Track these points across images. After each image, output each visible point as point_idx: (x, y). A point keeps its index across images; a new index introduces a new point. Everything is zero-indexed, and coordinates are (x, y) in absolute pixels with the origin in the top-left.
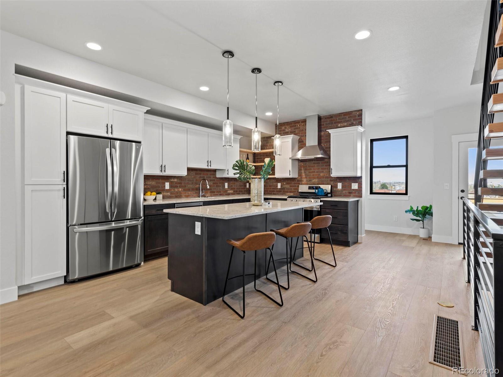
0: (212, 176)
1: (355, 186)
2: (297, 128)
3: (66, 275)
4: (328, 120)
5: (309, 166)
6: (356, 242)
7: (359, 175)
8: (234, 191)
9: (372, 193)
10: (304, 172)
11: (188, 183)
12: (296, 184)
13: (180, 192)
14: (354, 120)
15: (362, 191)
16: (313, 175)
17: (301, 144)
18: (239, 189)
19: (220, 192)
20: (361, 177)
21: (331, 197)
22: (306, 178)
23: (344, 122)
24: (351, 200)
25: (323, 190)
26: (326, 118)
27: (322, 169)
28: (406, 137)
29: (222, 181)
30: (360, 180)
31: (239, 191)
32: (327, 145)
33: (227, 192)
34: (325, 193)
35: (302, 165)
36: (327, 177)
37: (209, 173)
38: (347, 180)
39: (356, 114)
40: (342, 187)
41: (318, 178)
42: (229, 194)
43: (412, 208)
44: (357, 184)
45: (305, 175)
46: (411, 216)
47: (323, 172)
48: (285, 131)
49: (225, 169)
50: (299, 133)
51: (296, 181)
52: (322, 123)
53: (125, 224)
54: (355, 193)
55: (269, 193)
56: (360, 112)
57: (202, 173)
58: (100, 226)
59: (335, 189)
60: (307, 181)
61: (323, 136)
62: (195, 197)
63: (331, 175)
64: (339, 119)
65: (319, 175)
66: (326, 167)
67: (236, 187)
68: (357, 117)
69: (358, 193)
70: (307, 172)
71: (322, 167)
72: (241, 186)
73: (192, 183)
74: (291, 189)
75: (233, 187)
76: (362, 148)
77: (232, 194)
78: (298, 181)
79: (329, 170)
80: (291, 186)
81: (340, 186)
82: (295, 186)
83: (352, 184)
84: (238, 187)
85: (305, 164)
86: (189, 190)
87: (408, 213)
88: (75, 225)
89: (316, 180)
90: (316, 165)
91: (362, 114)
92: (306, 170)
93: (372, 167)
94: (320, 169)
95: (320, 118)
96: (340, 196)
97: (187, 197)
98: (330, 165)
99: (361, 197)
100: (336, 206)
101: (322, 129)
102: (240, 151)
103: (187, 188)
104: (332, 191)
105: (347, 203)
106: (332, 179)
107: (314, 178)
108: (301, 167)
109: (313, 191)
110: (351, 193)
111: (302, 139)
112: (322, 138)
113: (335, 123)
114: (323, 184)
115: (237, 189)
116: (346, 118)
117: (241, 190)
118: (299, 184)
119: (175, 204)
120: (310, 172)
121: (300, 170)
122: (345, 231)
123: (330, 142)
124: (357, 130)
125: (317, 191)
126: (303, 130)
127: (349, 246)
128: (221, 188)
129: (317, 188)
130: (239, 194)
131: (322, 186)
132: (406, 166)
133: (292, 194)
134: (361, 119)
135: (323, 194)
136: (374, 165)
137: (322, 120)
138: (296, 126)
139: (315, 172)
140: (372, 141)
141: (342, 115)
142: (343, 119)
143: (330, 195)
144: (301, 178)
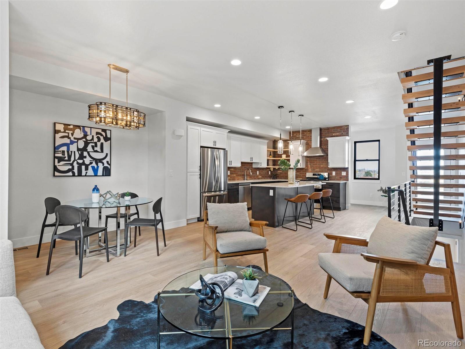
0: (250, 167)
1: (344, 174)
2: (305, 135)
3: (199, 217)
4: (326, 131)
5: (313, 160)
6: (345, 209)
7: (347, 166)
8: (262, 177)
9: (355, 178)
10: (310, 164)
11: (239, 172)
12: (304, 172)
13: (235, 177)
14: (343, 131)
15: (348, 177)
16: (316, 166)
17: (308, 146)
18: (265, 175)
19: (254, 177)
20: (348, 168)
21: (328, 180)
22: (311, 168)
23: (337, 133)
24: (342, 182)
25: (323, 176)
26: (324, 130)
27: (322, 162)
28: (379, 141)
29: (255, 170)
30: (347, 170)
31: (265, 177)
32: (325, 147)
33: (258, 177)
34: (325, 178)
35: (308, 159)
36: (326, 168)
37: (249, 165)
38: (339, 170)
39: (345, 128)
40: (336, 174)
41: (319, 168)
42: (259, 179)
43: (382, 188)
44: (345, 172)
45: (311, 166)
46: (381, 193)
47: (323, 164)
48: (296, 136)
49: (259, 162)
50: (306, 139)
51: (304, 170)
52: (322, 133)
53: (217, 193)
54: (344, 178)
55: (285, 178)
56: (348, 127)
57: (245, 165)
58: (209, 193)
59: (331, 175)
60: (312, 170)
61: (323, 141)
62: (242, 180)
63: (329, 167)
64: (334, 130)
65: (320, 166)
66: (325, 161)
67: (263, 174)
68: (345, 130)
69: (346, 178)
70: (312, 164)
71: (322, 161)
72: (266, 173)
73: (241, 171)
74: (300, 175)
75: (262, 174)
76: (348, 148)
77: (261, 178)
78: (305, 170)
79: (327, 163)
80: (300, 174)
81: (334, 173)
82: (304, 173)
83: (342, 172)
84: (264, 174)
85: (311, 159)
86: (239, 175)
87: (379, 191)
88: (206, 192)
89: (318, 170)
90: (318, 160)
91: (348, 128)
92: (311, 163)
93: (355, 161)
94: (321, 162)
95: (321, 129)
96: (334, 180)
97: (238, 180)
98: (328, 160)
99: (348, 180)
100: (332, 186)
101: (322, 136)
102: (267, 150)
103: (238, 174)
104: (329, 177)
105: (339, 183)
106: (329, 169)
107: (317, 168)
108: (307, 161)
109: (317, 177)
110: (341, 178)
111: (308, 143)
112: (322, 142)
113: (331, 133)
114: (323, 172)
115: (264, 175)
116: (338, 130)
117: (266, 176)
118: (306, 172)
119: (239, 183)
120: (313, 164)
121: (307, 163)
122: (338, 201)
123: (328, 145)
124: (345, 139)
125: (319, 176)
126: (309, 137)
127: (340, 211)
128: (255, 174)
129: (319, 175)
130: (265, 178)
131: (322, 174)
132: (379, 160)
133: (301, 179)
134: (348, 131)
135: (323, 179)
136: (357, 159)
137: (322, 131)
138: (304, 134)
139: (317, 164)
140: (355, 143)
141: (336, 128)
142: (336, 130)
143: (327, 179)
144: (308, 168)
